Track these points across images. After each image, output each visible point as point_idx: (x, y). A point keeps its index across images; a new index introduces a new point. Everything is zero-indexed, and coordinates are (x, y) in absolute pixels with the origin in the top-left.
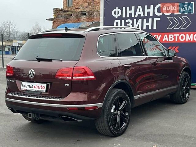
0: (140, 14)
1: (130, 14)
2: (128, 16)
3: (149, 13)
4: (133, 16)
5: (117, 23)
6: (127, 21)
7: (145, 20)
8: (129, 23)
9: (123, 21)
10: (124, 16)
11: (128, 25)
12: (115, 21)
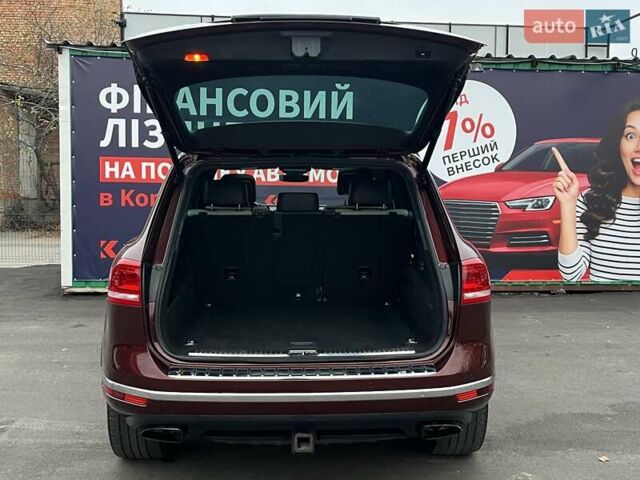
0: (188, 109)
3: (211, 108)
5: (116, 128)
6: (148, 123)
7: (201, 125)
8: (153, 128)
9: (135, 123)
10: (137, 110)
11: (151, 133)
12: (110, 120)
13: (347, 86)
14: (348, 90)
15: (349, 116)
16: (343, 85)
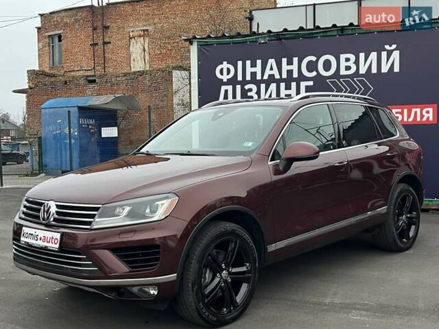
0: (274, 75)
1: (254, 74)
2: (248, 78)
3: (290, 72)
4: (259, 77)
5: (226, 91)
6: (247, 87)
7: (283, 85)
8: (250, 90)
9: (238, 87)
10: (240, 78)
11: (249, 94)
12: (222, 87)
13: (394, 46)
14: (395, 49)
15: (397, 69)
16: (390, 46)
